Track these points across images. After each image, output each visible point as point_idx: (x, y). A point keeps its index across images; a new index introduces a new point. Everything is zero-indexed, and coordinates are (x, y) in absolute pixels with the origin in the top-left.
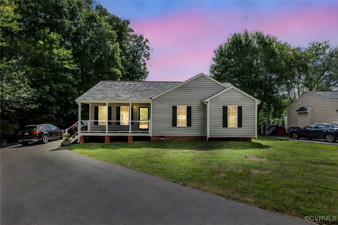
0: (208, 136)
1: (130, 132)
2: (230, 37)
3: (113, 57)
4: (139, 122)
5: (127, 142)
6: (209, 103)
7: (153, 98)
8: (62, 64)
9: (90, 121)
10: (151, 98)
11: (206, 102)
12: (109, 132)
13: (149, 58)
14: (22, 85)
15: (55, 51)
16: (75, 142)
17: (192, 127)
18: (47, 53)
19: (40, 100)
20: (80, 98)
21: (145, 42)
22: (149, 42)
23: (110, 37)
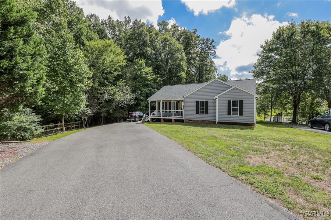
0: (217, 121)
1: (173, 116)
2: (275, 31)
3: (180, 65)
4: (181, 111)
5: (172, 122)
6: (217, 99)
7: (185, 97)
8: (146, 77)
9: (156, 110)
10: (184, 97)
11: (215, 98)
12: (163, 117)
13: (215, 55)
14: (127, 92)
15: (143, 70)
16: (148, 121)
17: (209, 114)
18: (139, 72)
19: (136, 99)
20: (150, 98)
21: (211, 44)
22: (215, 42)
23: (178, 50)
